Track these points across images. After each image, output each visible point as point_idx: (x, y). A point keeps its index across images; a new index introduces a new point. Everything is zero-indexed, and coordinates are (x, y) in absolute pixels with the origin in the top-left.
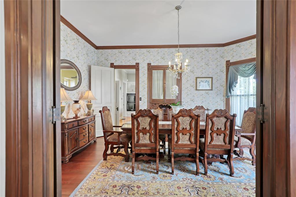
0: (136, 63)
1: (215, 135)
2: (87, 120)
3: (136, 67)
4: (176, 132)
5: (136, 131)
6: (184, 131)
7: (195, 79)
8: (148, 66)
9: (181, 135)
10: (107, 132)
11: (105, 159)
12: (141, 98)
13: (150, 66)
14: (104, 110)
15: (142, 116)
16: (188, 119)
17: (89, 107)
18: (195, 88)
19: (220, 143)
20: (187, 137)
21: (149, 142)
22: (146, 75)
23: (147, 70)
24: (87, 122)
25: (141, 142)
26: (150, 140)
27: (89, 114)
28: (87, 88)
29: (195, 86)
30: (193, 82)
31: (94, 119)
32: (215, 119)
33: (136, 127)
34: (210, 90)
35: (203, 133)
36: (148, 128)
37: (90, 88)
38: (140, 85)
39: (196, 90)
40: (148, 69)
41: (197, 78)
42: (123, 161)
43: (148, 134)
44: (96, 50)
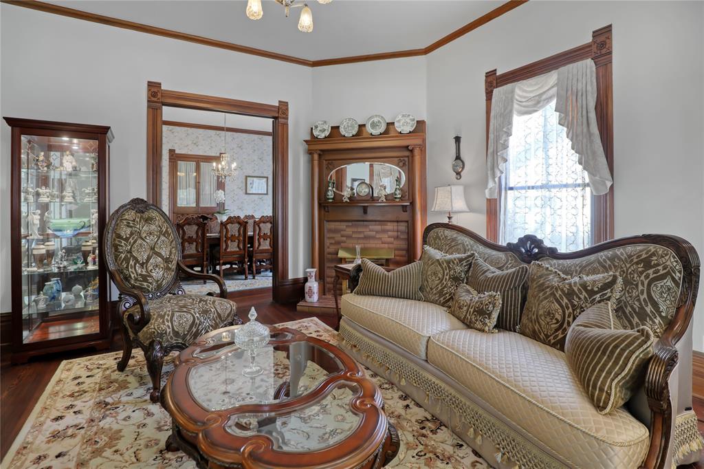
1: (262, 240)
4: (224, 239)
6: (233, 238)
7: (244, 178)
8: (169, 153)
9: (229, 242)
13: (173, 155)
15: (189, 224)
16: (236, 226)
18: (244, 191)
19: (267, 248)
20: (236, 244)
21: (195, 252)
23: (168, 160)
26: (197, 249)
29: (244, 187)
30: (242, 182)
32: (261, 225)
34: (265, 194)
35: (251, 239)
36: (195, 237)
39: (246, 193)
40: (170, 159)
41: (247, 177)
43: (195, 243)
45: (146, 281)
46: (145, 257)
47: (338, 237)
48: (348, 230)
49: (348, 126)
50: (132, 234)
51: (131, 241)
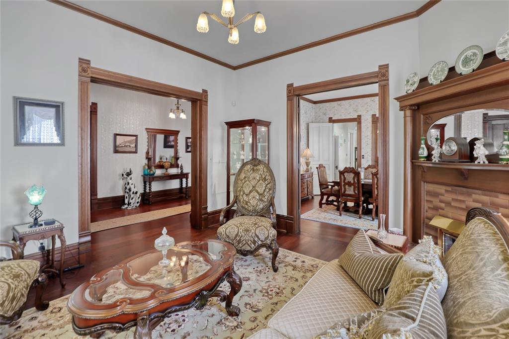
0: (358, 116)
2: (306, 175)
3: (358, 120)
5: (343, 184)
8: (372, 117)
10: (323, 185)
11: (321, 207)
12: (363, 156)
13: (374, 118)
14: (320, 167)
15: (348, 172)
17: (307, 164)
22: (370, 129)
23: (371, 122)
24: (306, 177)
25: (347, 193)
26: (354, 191)
27: (307, 171)
28: (305, 146)
31: (312, 176)
33: (343, 180)
36: (352, 182)
37: (308, 146)
38: (362, 141)
42: (335, 210)
43: (353, 187)
44: (314, 105)
45: (247, 204)
46: (249, 191)
47: (436, 202)
48: (446, 195)
49: (438, 71)
50: (245, 178)
51: (243, 181)
